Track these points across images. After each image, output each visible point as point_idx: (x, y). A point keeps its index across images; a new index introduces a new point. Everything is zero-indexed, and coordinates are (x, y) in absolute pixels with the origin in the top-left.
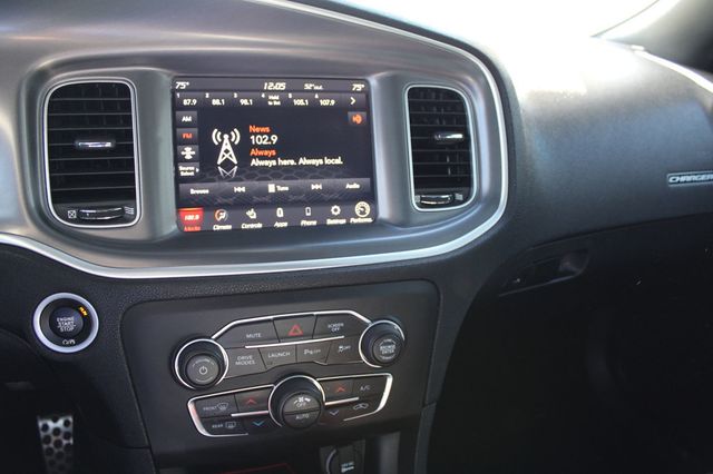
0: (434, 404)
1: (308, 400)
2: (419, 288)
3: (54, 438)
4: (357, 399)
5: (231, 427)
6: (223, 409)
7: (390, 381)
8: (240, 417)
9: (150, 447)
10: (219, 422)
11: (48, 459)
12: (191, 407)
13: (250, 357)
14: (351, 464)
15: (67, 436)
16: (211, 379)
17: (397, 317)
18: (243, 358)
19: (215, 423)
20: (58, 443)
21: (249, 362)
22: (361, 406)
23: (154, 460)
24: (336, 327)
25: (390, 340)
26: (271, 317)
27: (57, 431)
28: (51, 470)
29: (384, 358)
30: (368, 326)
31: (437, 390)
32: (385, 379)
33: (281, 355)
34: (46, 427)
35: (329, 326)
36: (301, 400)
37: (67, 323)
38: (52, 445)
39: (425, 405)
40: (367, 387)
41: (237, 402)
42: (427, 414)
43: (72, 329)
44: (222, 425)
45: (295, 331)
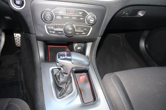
0: (101, 37)
1: (72, 29)
2: (102, 8)
4: (83, 31)
5: (54, 32)
6: (52, 28)
8: (56, 31)
9: (35, 34)
10: (52, 31)
12: (45, 26)
13: (60, 17)
14: (80, 47)
16: (50, 20)
17: (95, 14)
18: (58, 17)
19: (50, 31)
22: (84, 33)
24: (81, 13)
25: (93, 19)
26: (66, 8)
28: (17, 44)
29: (91, 22)
30: (88, 14)
31: (102, 33)
32: (90, 28)
33: (67, 17)
34: (16, 35)
35: (79, 13)
36: (70, 28)
37: (18, 2)
38: (17, 39)
39: (98, 36)
40: (86, 29)
41: (56, 27)
42: (99, 39)
43: (19, 4)
44: (52, 32)
45: (71, 12)
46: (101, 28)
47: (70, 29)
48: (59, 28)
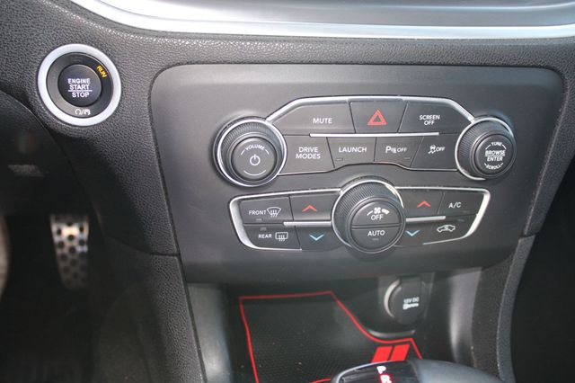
0: (533, 237)
1: (387, 212)
2: (541, 78)
3: (68, 244)
4: (444, 218)
5: (282, 239)
6: (274, 214)
7: (487, 199)
8: (295, 228)
9: (179, 255)
10: (269, 231)
11: (62, 265)
12: (233, 209)
13: (316, 149)
14: (416, 299)
15: (81, 243)
16: (263, 173)
17: (509, 116)
18: (306, 149)
19: (262, 233)
20: (72, 250)
21: (314, 156)
22: (446, 227)
23: (183, 272)
24: (430, 119)
25: (499, 144)
26: (347, 98)
27: (71, 237)
28: (65, 277)
29: (488, 166)
30: (470, 123)
32: (481, 196)
33: (356, 150)
34: (59, 232)
35: (422, 118)
36: (377, 210)
37: (81, 87)
38: (66, 251)
39: (522, 236)
40: (458, 204)
41: (292, 207)
42: (523, 248)
43: (86, 95)
44: (270, 236)
45: (377, 119)
46: (536, 187)
47: (379, 212)
48: (310, 211)
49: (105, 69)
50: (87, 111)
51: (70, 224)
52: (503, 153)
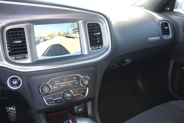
0: (98, 94)
1: (70, 95)
2: (92, 68)
3: (10, 112)
5: (53, 102)
6: (51, 98)
7: (88, 89)
8: (55, 100)
9: (36, 108)
12: (44, 99)
14: (81, 109)
15: (14, 111)
16: (48, 92)
17: (88, 75)
19: (50, 102)
20: (12, 113)
21: (56, 88)
22: (82, 95)
23: (37, 111)
24: (75, 78)
25: (87, 80)
26: (60, 77)
27: (11, 110)
29: (86, 84)
30: (82, 78)
31: (99, 91)
32: (86, 89)
33: (63, 85)
34: (8, 109)
35: (73, 78)
36: (68, 95)
39: (96, 94)
40: (83, 91)
41: (54, 97)
42: (97, 96)
43: (16, 84)
45: (66, 80)
48: (57, 97)
49: (19, 79)
50: (16, 86)
51: (10, 107)
52: (88, 82)
